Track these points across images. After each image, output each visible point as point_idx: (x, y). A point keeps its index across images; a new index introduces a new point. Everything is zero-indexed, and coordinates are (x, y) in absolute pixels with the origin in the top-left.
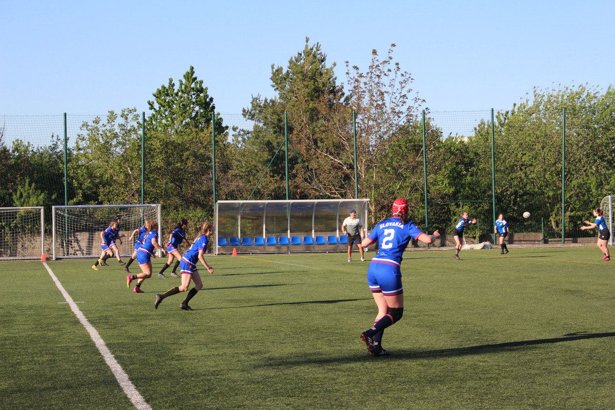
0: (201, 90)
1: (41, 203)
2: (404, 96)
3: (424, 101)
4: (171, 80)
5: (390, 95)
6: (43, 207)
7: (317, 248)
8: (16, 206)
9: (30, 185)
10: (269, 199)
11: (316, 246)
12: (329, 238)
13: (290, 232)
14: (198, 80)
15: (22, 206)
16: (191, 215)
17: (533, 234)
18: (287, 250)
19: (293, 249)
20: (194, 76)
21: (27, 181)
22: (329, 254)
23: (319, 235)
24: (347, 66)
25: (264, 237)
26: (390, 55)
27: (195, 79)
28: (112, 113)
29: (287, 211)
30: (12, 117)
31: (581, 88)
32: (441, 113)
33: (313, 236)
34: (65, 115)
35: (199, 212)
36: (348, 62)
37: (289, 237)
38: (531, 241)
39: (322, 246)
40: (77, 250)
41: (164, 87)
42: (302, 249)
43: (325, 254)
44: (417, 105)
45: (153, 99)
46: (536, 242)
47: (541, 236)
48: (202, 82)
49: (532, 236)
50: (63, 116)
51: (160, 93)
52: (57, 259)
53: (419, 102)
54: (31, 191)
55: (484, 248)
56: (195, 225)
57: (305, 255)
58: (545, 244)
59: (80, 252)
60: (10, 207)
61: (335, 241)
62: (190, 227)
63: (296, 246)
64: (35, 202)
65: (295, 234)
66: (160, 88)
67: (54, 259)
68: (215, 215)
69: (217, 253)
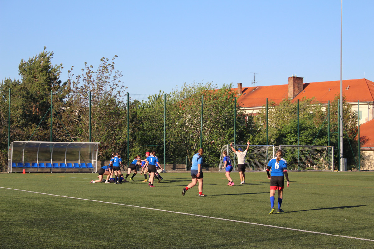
2: (116, 84)
3: (127, 88)
5: (107, 83)
7: (67, 170)
10: (37, 141)
11: (67, 169)
12: (75, 164)
13: (53, 160)
17: (182, 165)
18: (50, 171)
19: (54, 171)
22: (74, 174)
23: (68, 163)
24: (86, 65)
25: (37, 163)
26: (113, 61)
29: (51, 148)
31: (208, 84)
32: (137, 95)
33: (65, 163)
36: (86, 63)
37: (52, 163)
38: (181, 168)
39: (70, 169)
42: (60, 171)
43: (72, 174)
44: (122, 90)
46: (183, 169)
47: (186, 166)
49: (181, 166)
53: (124, 88)
55: (162, 172)
57: (61, 174)
58: (189, 171)
61: (78, 166)
63: (55, 169)
65: (55, 161)
68: (10, 149)
69: (11, 171)
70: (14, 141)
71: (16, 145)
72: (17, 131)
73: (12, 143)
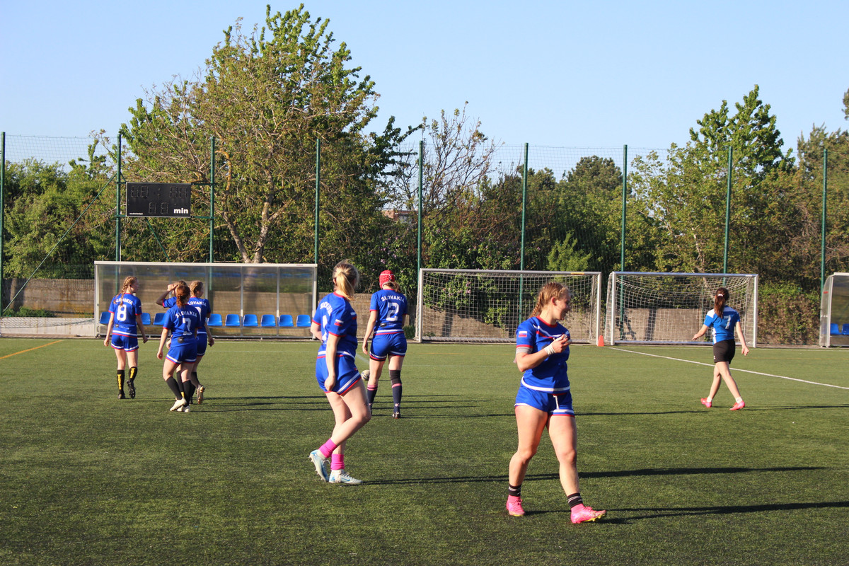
0: (765, 119)
1: (585, 267)
4: (725, 104)
6: (600, 273)
8: (549, 270)
9: (570, 242)
14: (763, 104)
15: (559, 270)
16: (781, 291)
20: (758, 99)
21: (568, 236)
27: (760, 102)
28: (674, 145)
30: (541, 148)
34: (626, 148)
35: (793, 289)
40: (628, 334)
41: (713, 112)
45: (697, 128)
48: (768, 107)
50: (622, 151)
51: (708, 120)
52: (616, 344)
54: (571, 250)
56: (787, 305)
59: (630, 336)
60: (539, 270)
62: (780, 308)
64: (577, 266)
66: (709, 113)
67: (612, 344)
68: (826, 293)
69: (828, 344)
70: (835, 274)
71: (838, 283)
72: (840, 250)
73: (831, 278)
